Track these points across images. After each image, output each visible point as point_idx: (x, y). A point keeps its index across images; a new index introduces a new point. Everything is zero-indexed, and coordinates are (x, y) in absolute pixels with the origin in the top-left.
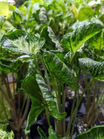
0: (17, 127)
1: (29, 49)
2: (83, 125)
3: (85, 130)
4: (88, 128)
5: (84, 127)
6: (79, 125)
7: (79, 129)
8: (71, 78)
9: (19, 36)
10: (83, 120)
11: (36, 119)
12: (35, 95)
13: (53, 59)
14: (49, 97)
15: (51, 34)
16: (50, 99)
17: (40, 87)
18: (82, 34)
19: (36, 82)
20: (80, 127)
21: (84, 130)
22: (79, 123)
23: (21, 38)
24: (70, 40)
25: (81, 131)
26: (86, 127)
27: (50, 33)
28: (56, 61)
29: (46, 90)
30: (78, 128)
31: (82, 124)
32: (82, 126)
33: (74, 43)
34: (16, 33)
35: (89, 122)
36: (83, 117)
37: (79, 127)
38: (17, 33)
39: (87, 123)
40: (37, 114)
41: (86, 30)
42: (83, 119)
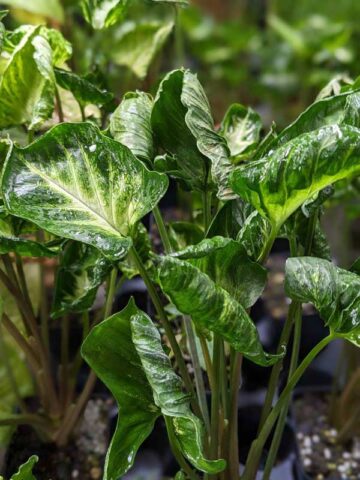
0: (55, 429)
1: (108, 204)
2: (319, 434)
3: (328, 453)
4: (339, 448)
5: (326, 443)
6: (305, 434)
7: (304, 448)
8: (252, 342)
9: (68, 146)
10: (326, 414)
11: (130, 459)
12: (130, 376)
13: (188, 283)
14: (174, 405)
15: (194, 114)
16: (176, 410)
17: (146, 364)
18: (307, 176)
19: (133, 346)
20: (307, 442)
21: (322, 455)
22: (305, 426)
23: (76, 155)
24: (261, 188)
25: (308, 456)
26: (333, 441)
27: (190, 111)
28: (199, 292)
29: (164, 377)
30: (300, 446)
31: (317, 429)
32: (316, 439)
33: (276, 197)
34: (56, 134)
35: (348, 425)
36: (324, 401)
37: (302, 441)
38: (59, 132)
39: (338, 429)
40: (133, 443)
41: (323, 163)
42: (324, 406)
